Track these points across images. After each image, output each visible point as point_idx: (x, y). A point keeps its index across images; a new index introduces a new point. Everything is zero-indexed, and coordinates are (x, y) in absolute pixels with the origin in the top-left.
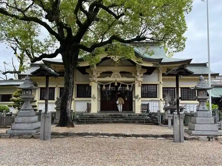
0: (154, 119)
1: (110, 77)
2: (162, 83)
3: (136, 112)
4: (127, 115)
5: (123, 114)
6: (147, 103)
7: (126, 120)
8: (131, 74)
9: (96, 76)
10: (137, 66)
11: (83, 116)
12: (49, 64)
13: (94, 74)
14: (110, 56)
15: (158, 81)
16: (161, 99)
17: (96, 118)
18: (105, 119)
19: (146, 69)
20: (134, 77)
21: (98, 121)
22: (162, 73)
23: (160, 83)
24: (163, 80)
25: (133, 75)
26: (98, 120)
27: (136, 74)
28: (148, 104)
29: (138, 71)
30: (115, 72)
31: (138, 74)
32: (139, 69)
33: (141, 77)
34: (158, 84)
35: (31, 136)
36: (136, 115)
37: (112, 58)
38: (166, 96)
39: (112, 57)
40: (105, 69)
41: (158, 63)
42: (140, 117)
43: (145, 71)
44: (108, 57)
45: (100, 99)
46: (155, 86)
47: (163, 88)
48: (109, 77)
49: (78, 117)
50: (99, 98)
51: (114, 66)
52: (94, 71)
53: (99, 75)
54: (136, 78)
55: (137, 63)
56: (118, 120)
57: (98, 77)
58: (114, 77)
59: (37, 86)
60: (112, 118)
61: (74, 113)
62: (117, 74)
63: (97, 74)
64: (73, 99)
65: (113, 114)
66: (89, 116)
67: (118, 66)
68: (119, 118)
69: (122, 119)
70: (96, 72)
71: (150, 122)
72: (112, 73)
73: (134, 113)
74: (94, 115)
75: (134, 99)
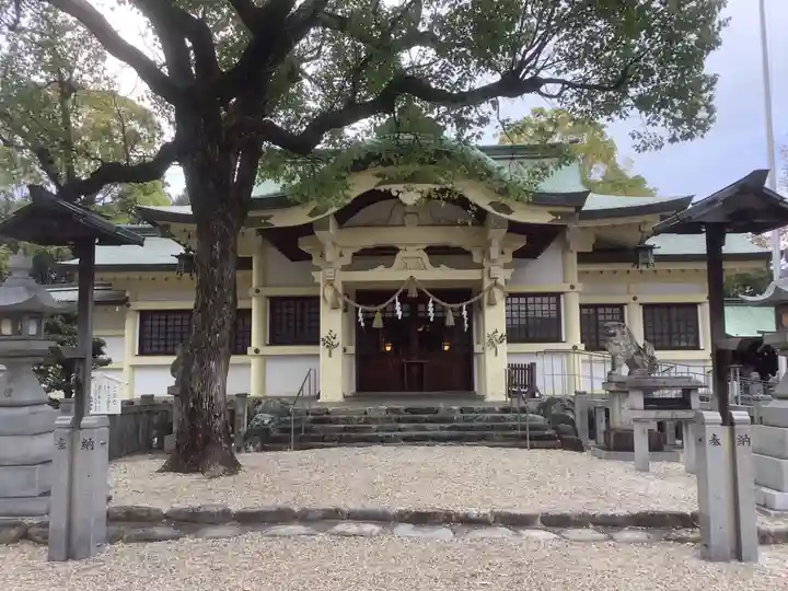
0: (562, 425)
1: (389, 266)
2: (579, 287)
3: (490, 398)
4: (455, 408)
5: (441, 405)
6: (526, 361)
7: (455, 428)
8: (469, 253)
9: (338, 264)
10: (492, 221)
11: (289, 415)
12: (165, 222)
13: (329, 256)
14: (387, 187)
15: (564, 282)
16: (575, 348)
17: (337, 421)
18: (374, 426)
19: (524, 237)
20: (481, 267)
21: (344, 434)
22: (578, 254)
23: (572, 287)
24: (581, 274)
25: (477, 258)
26: (345, 430)
27: (485, 253)
28: (533, 365)
29: (495, 243)
30: (408, 248)
31: (494, 252)
32: (497, 235)
33: (506, 266)
34: (563, 293)
35: (13, 532)
36: (492, 410)
37: (395, 194)
38: (614, 335)
39: (394, 188)
40: (371, 238)
41: (573, 210)
42: (506, 415)
43: (520, 242)
44: (382, 188)
45: (352, 349)
46: (553, 299)
47: (582, 306)
48: (387, 267)
49: (266, 419)
50: (351, 345)
51: (403, 225)
52: (329, 245)
53: (347, 260)
54: (485, 270)
55: (489, 209)
56: (424, 429)
57: (345, 268)
58: (406, 267)
59: (128, 306)
60: (399, 421)
61: (258, 402)
62: (417, 254)
63: (341, 255)
64: (257, 351)
65: (402, 405)
66: (310, 417)
67: (419, 225)
68: (426, 421)
69: (438, 425)
70: (338, 249)
71: (549, 435)
72: (398, 250)
73: (482, 398)
74: (330, 410)
75: (477, 348)
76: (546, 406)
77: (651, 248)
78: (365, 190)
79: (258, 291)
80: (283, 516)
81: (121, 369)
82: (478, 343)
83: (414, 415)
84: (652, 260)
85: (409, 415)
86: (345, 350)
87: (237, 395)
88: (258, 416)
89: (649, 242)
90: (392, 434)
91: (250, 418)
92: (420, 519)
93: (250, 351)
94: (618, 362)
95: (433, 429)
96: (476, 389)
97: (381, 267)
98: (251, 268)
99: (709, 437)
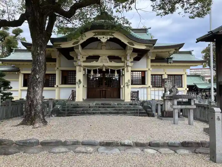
0: (148, 109)
1: (97, 61)
2: (151, 69)
3: (126, 101)
4: (116, 103)
5: (112, 103)
6: (136, 90)
7: (116, 110)
8: (120, 59)
9: (82, 60)
10: (128, 48)
12: (30, 47)
13: (79, 58)
14: (97, 36)
15: (147, 67)
16: (149, 86)
17: (80, 107)
18: (92, 109)
20: (124, 62)
21: (82, 112)
22: (151, 60)
23: (149, 69)
24: (152, 66)
25: (123, 60)
26: (83, 110)
27: (126, 58)
28: (138, 91)
29: (129, 55)
30: (103, 56)
31: (128, 58)
32: (129, 52)
33: (131, 62)
34: (146, 71)
36: (127, 104)
37: (99, 38)
38: (166, 82)
39: (99, 37)
40: (91, 53)
42: (131, 106)
43: (136, 55)
44: (95, 37)
45: (86, 86)
46: (143, 73)
47: (152, 75)
49: (59, 107)
51: (101, 49)
52: (79, 54)
53: (85, 59)
54: (126, 63)
55: (127, 44)
56: (106, 110)
57: (84, 62)
58: (102, 62)
59: (20, 72)
60: (99, 107)
61: (57, 101)
62: (105, 58)
63: (83, 58)
64: (57, 86)
65: (100, 103)
66: (72, 106)
67: (106, 49)
68: (108, 107)
69: (111, 109)
70: (82, 56)
71: (144, 112)
72: (100, 57)
73: (123, 101)
74: (78, 104)
75: (122, 86)
76: (143, 103)
77: (172, 58)
78: (90, 37)
79: (58, 68)
80: (58, 143)
81: (18, 91)
82: (122, 85)
83: (104, 106)
84: (172, 62)
85: (102, 106)
86: (83, 86)
87: (49, 99)
88: (56, 106)
89: (171, 57)
90: (97, 111)
91: (53, 106)
92: (108, 145)
93: (55, 86)
94: (167, 90)
95: (109, 110)
96: (121, 98)
97: (95, 62)
98: (56, 62)
99: (216, 118)
